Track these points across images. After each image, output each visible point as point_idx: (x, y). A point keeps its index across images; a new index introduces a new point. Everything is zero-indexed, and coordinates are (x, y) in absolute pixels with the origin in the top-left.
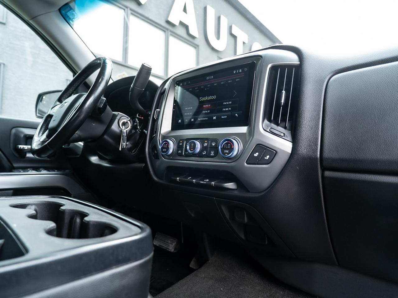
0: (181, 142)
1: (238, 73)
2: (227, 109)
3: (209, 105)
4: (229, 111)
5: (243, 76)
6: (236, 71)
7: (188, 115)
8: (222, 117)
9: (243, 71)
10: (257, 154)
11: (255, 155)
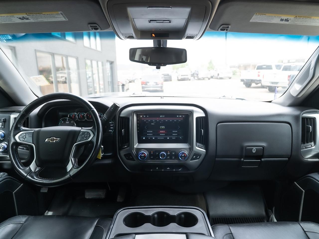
0: (152, 152)
1: (179, 117)
2: (175, 134)
3: (164, 131)
4: (176, 135)
5: (182, 119)
6: (178, 116)
7: (150, 135)
8: (173, 138)
9: (182, 117)
10: (195, 156)
11: (194, 157)
